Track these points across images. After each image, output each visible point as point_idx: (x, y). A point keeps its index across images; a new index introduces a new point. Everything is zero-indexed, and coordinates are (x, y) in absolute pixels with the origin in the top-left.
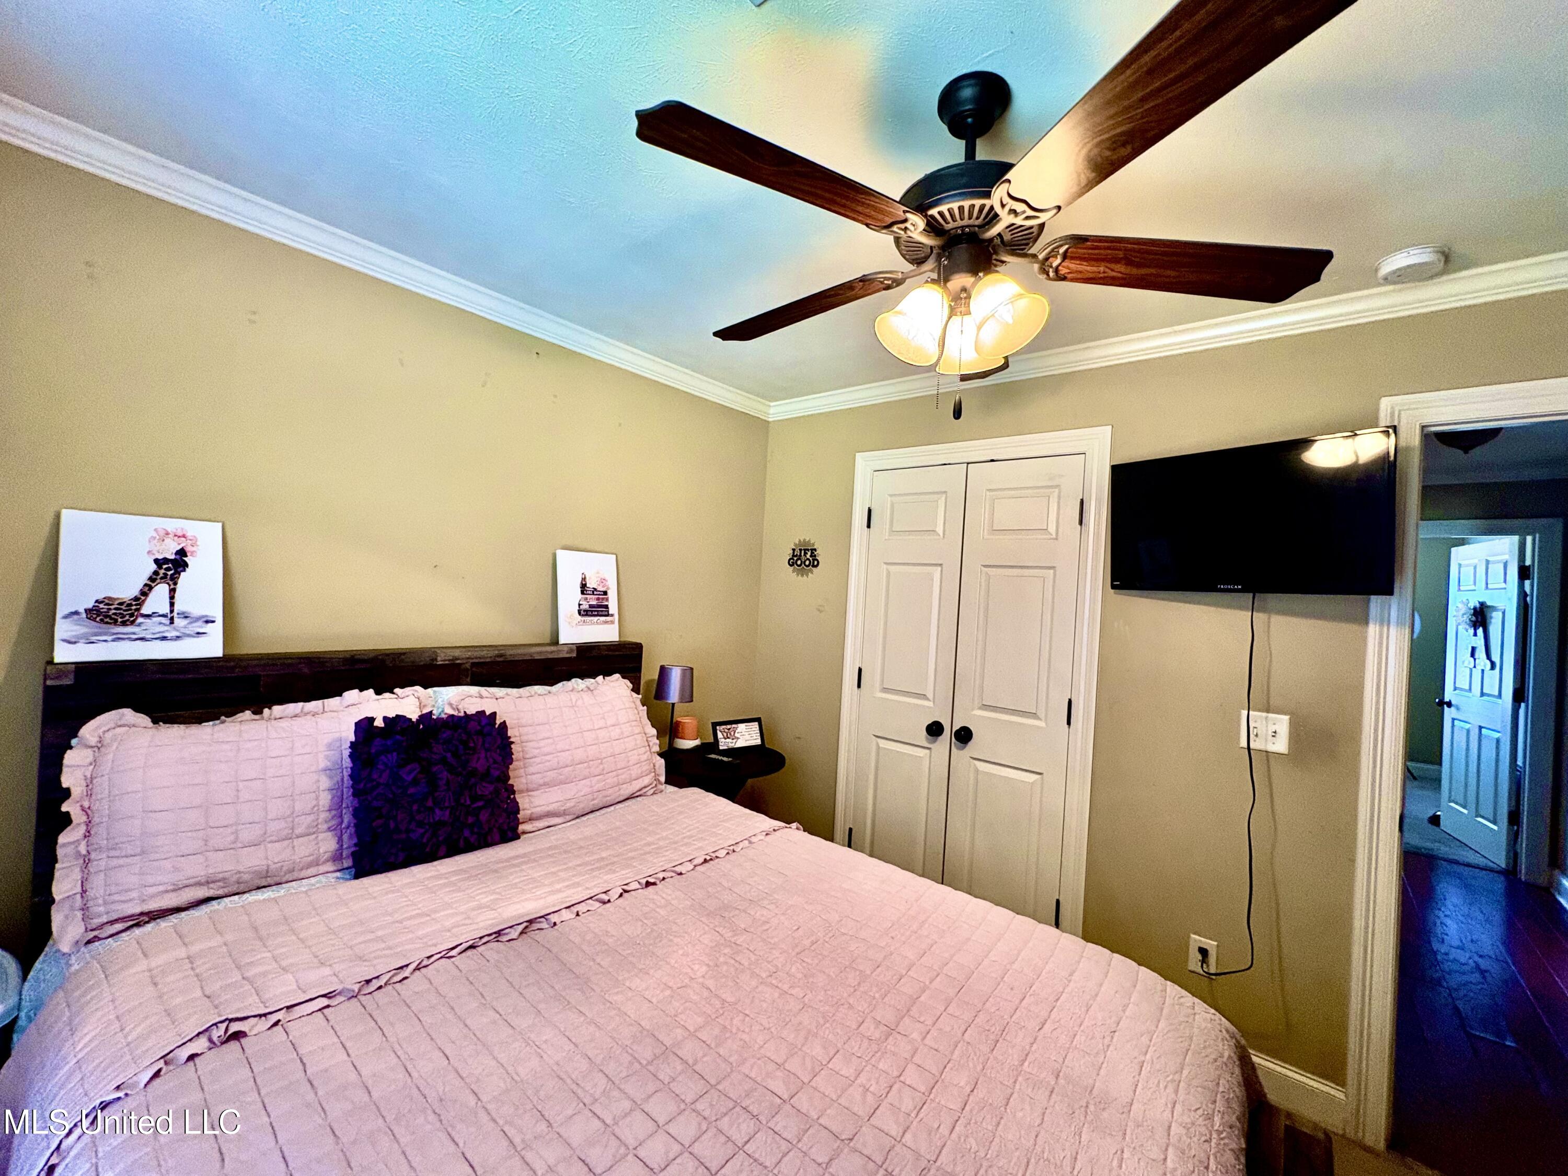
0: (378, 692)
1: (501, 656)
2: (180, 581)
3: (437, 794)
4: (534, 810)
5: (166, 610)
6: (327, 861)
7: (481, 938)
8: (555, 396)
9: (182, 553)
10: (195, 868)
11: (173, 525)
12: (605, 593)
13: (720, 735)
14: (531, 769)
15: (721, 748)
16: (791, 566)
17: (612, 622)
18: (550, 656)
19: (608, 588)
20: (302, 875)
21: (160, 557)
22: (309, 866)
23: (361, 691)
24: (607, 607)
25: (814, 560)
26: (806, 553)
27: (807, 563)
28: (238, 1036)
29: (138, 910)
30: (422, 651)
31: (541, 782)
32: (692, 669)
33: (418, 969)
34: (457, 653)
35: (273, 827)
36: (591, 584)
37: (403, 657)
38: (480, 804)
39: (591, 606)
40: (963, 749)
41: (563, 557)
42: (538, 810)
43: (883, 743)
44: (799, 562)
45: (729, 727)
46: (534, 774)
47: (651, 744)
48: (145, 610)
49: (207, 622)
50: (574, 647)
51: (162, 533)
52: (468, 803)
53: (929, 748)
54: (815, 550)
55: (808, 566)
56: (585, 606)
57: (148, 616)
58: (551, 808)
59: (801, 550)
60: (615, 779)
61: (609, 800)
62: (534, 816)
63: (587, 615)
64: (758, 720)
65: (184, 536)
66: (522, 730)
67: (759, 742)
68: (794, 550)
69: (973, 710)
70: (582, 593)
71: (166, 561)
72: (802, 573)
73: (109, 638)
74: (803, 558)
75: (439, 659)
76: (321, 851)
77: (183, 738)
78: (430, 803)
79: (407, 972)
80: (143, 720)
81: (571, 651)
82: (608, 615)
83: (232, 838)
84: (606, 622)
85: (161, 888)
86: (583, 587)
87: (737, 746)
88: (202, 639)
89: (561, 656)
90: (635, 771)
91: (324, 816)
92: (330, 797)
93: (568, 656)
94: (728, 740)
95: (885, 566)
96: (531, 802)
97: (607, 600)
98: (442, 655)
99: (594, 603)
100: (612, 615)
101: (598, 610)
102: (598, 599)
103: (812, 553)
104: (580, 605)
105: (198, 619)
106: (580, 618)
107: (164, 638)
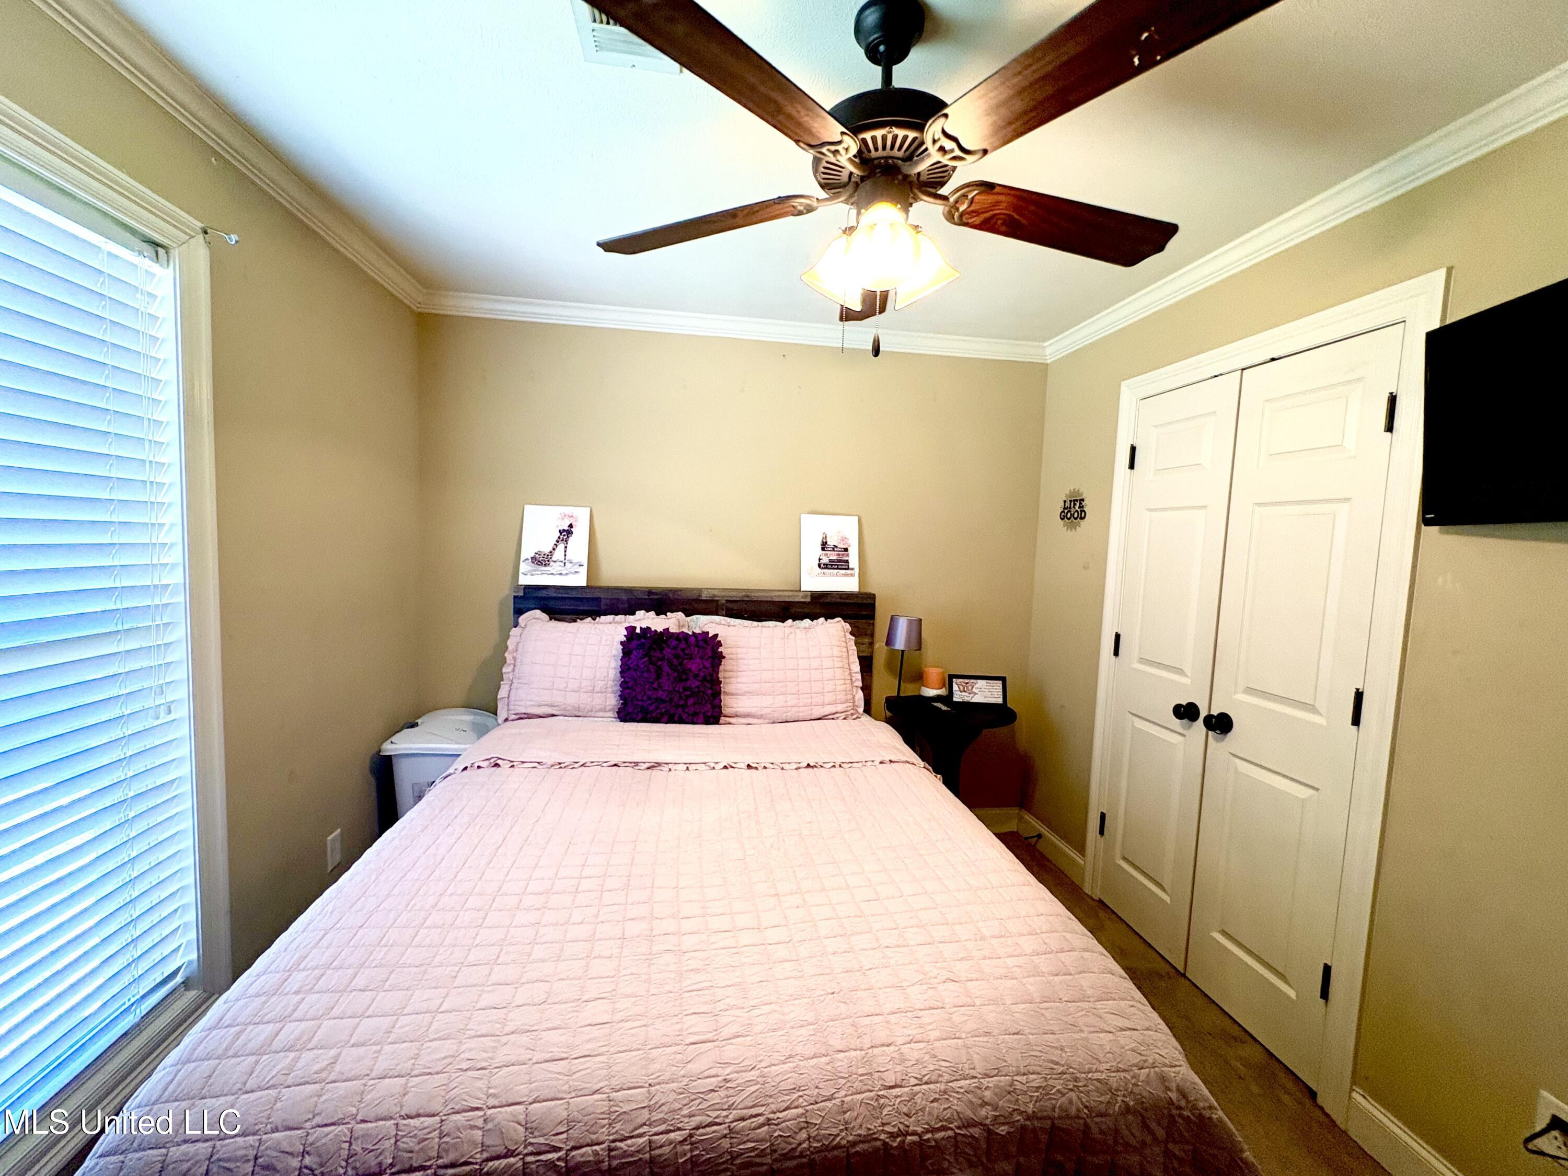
0: (658, 614)
1: (747, 596)
2: (569, 542)
3: (660, 681)
4: (738, 709)
5: (562, 559)
6: (610, 711)
7: (625, 762)
8: (800, 387)
9: (571, 526)
10: (546, 697)
11: (568, 510)
12: (846, 550)
13: (955, 687)
14: (739, 680)
15: (955, 699)
16: (1062, 519)
17: (852, 575)
18: (787, 600)
19: (849, 546)
20: (597, 715)
21: (561, 529)
22: (600, 710)
23: (647, 612)
24: (847, 561)
25: (1081, 511)
26: (1075, 504)
27: (1076, 515)
28: (497, 765)
29: (524, 711)
30: (694, 589)
31: (746, 689)
32: (921, 620)
33: (582, 765)
34: (716, 593)
35: (584, 684)
36: (831, 543)
37: (679, 593)
38: (689, 693)
39: (830, 561)
40: (1223, 740)
41: (806, 519)
42: (741, 710)
43: (1139, 724)
44: (1069, 515)
45: (967, 681)
46: (741, 683)
47: (854, 679)
48: (554, 558)
49: (580, 565)
50: (809, 594)
51: (563, 515)
52: (681, 690)
53: (1184, 736)
54: (1083, 500)
55: (1076, 519)
56: (825, 560)
57: (555, 561)
58: (753, 711)
59: (1071, 501)
60: (809, 700)
61: (802, 716)
62: (738, 714)
63: (827, 568)
64: (1003, 680)
65: (572, 516)
66: (740, 650)
67: (1000, 700)
68: (1065, 502)
69: (1235, 693)
70: (823, 549)
71: (564, 530)
72: (1072, 527)
73: (539, 573)
74: (1073, 510)
75: (703, 595)
76: (608, 703)
77: (554, 627)
78: (655, 686)
79: (576, 765)
80: (545, 616)
81: (806, 596)
82: (848, 569)
83: (565, 685)
84: (846, 575)
85: (532, 703)
86: (824, 545)
87: (973, 701)
88: (578, 575)
89: (797, 600)
90: (829, 698)
91: (610, 683)
92: (614, 673)
93: (803, 600)
94: (963, 693)
95: (1148, 513)
96: (737, 703)
97: (848, 555)
98: (706, 592)
99: (835, 558)
100: (852, 569)
101: (840, 564)
102: (839, 555)
103: (1080, 503)
104: (820, 559)
105: (576, 564)
106: (819, 570)
107: (561, 574)
